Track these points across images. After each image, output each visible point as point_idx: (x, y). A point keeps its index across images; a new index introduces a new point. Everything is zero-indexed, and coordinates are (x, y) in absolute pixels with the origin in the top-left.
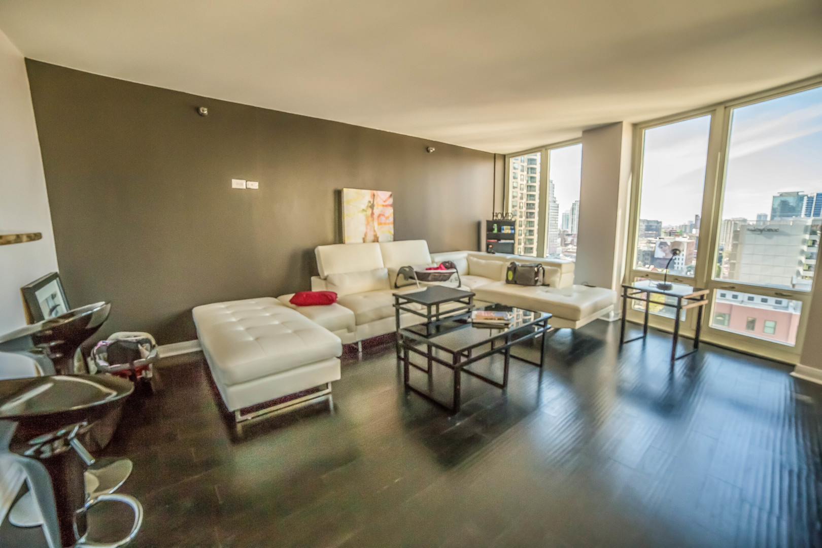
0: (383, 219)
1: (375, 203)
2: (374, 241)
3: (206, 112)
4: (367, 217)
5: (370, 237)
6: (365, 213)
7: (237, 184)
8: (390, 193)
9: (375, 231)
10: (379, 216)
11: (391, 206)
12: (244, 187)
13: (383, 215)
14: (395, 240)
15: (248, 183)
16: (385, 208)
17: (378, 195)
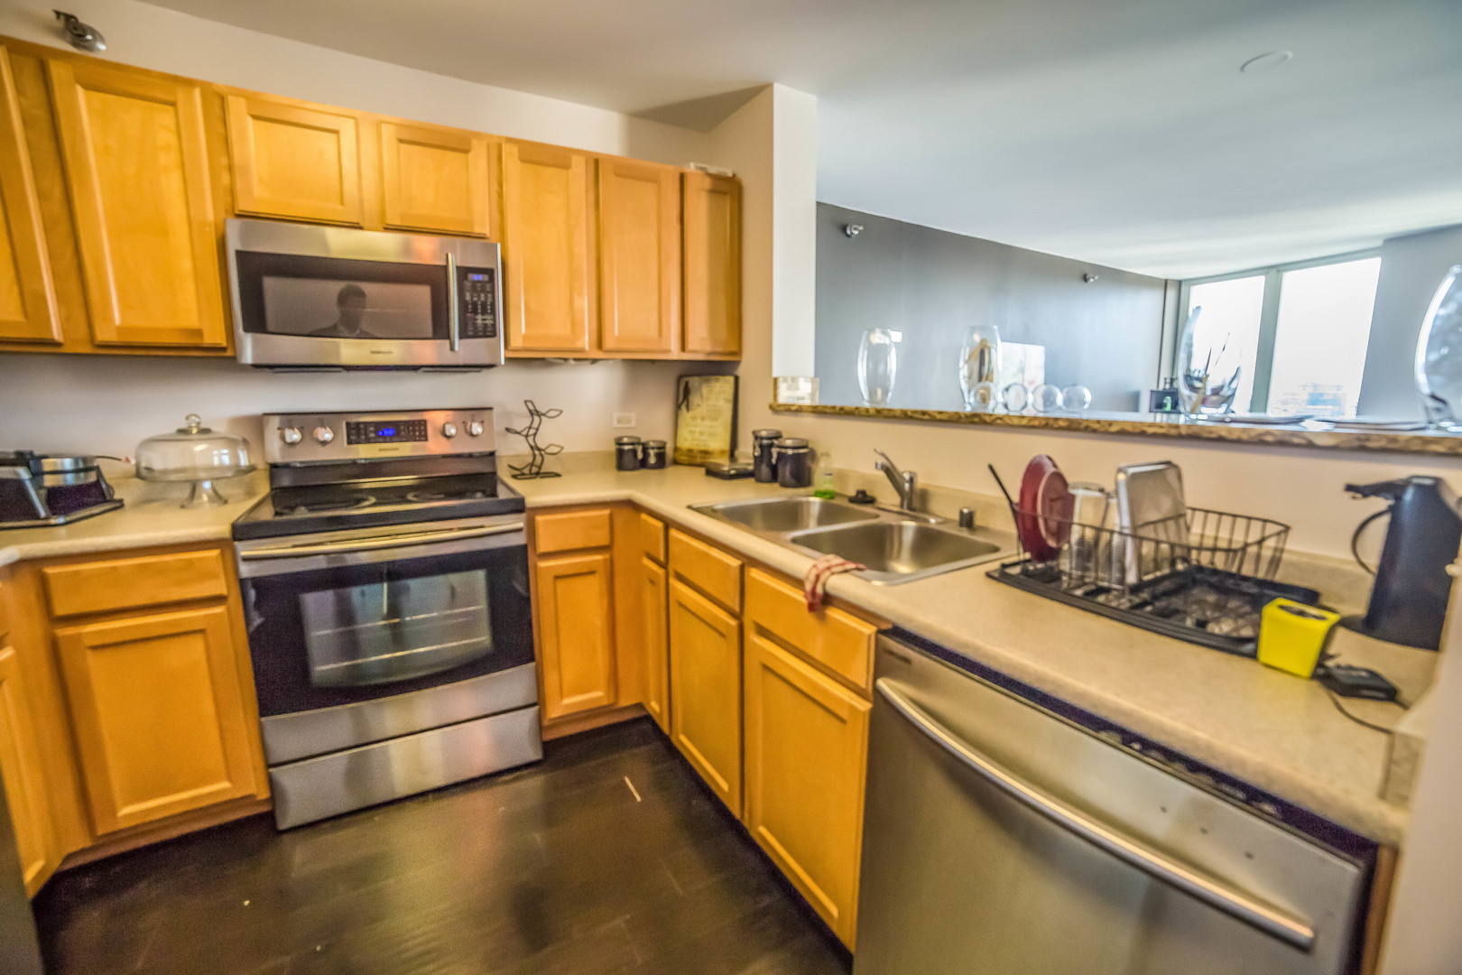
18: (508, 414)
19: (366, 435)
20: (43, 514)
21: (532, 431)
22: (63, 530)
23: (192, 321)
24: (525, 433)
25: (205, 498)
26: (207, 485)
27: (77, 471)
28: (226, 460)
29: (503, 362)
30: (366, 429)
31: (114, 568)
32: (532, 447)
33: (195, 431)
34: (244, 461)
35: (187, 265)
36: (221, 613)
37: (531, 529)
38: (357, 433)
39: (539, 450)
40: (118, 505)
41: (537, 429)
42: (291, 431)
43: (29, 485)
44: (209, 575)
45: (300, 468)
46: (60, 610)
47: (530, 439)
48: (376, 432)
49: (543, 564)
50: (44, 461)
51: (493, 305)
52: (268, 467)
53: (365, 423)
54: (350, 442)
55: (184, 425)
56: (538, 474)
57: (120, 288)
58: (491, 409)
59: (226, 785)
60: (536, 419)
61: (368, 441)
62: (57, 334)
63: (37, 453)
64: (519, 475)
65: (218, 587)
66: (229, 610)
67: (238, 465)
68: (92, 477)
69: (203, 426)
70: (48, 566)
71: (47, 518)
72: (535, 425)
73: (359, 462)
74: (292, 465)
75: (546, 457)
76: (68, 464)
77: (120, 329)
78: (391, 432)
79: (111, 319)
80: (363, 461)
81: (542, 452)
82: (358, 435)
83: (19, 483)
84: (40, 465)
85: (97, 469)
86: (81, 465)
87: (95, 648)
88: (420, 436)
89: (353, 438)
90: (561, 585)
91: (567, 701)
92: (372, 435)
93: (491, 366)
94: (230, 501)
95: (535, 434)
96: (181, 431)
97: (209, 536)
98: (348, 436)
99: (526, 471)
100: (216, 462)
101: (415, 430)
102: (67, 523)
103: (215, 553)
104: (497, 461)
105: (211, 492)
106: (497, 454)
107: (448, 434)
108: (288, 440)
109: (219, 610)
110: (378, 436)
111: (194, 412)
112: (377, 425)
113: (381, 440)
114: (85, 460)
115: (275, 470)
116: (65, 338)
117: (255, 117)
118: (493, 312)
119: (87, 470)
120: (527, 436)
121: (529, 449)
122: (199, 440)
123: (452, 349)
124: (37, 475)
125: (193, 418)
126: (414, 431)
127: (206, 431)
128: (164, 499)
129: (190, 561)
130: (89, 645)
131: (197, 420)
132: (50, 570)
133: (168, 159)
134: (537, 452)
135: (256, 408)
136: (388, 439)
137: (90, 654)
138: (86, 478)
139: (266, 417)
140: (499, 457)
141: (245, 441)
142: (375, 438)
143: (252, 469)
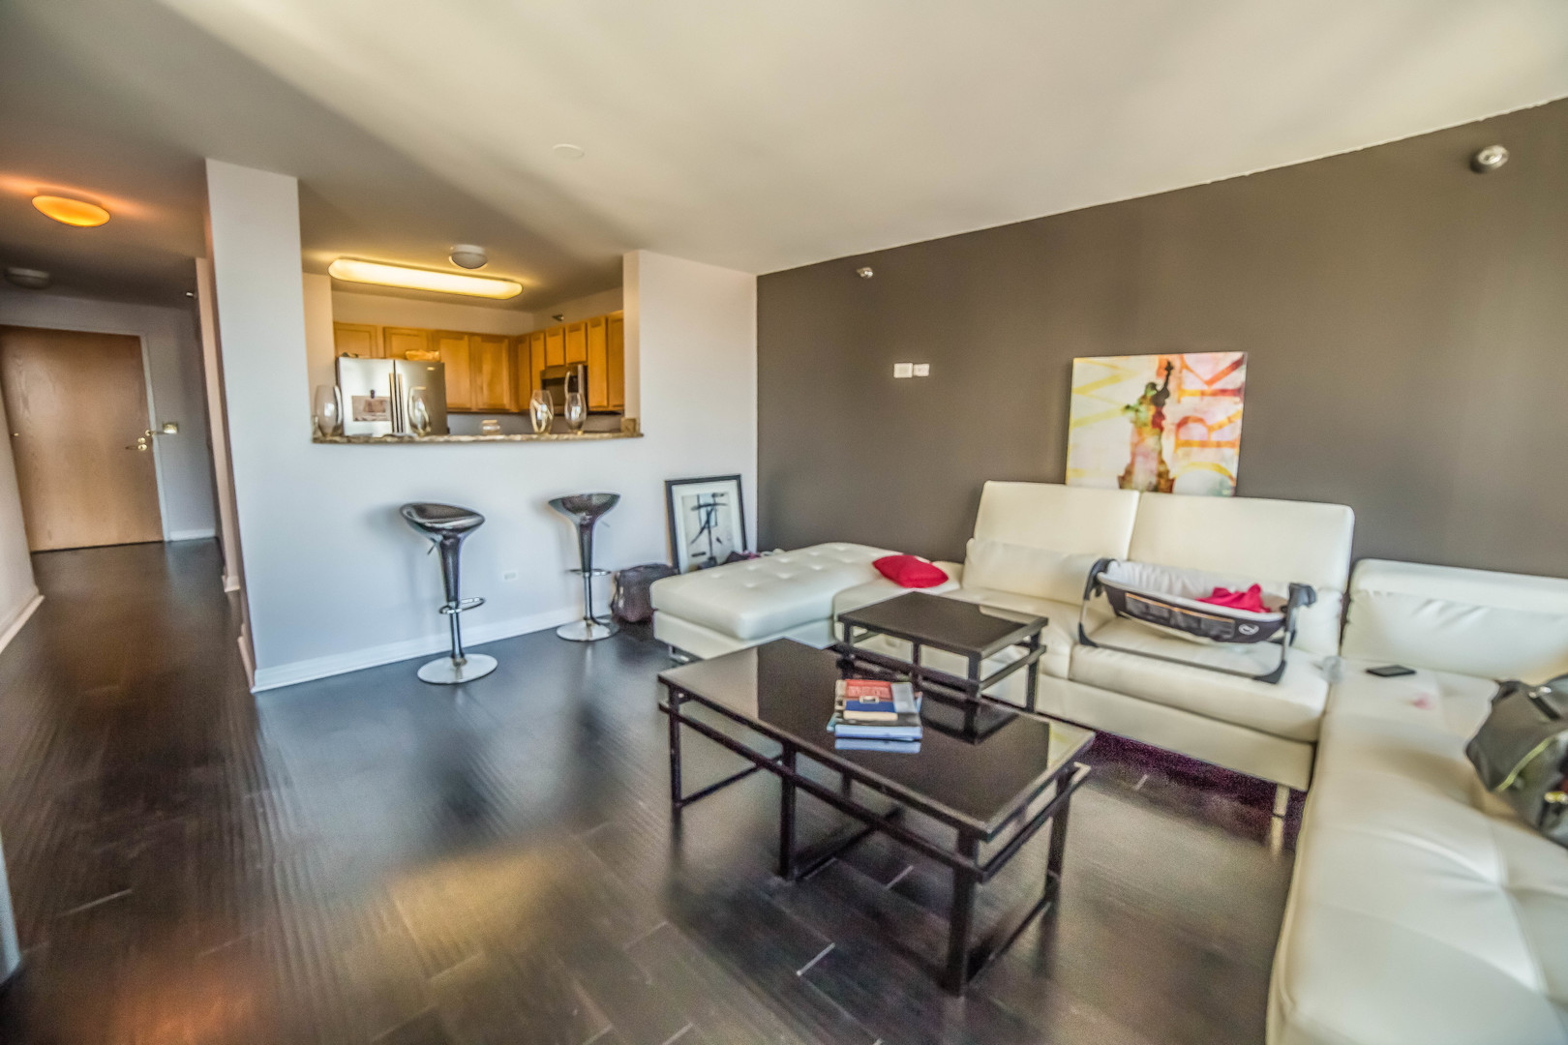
0: (1196, 431)
1: (1171, 387)
2: (1156, 489)
3: (870, 274)
4: (1139, 426)
5: (1144, 475)
6: (1131, 414)
7: (903, 370)
8: (1236, 356)
9: (1162, 462)
10: (1183, 423)
11: (1236, 392)
12: (910, 375)
13: (1200, 420)
14: (1238, 492)
15: (917, 367)
16: (1207, 399)
17: (1185, 366)
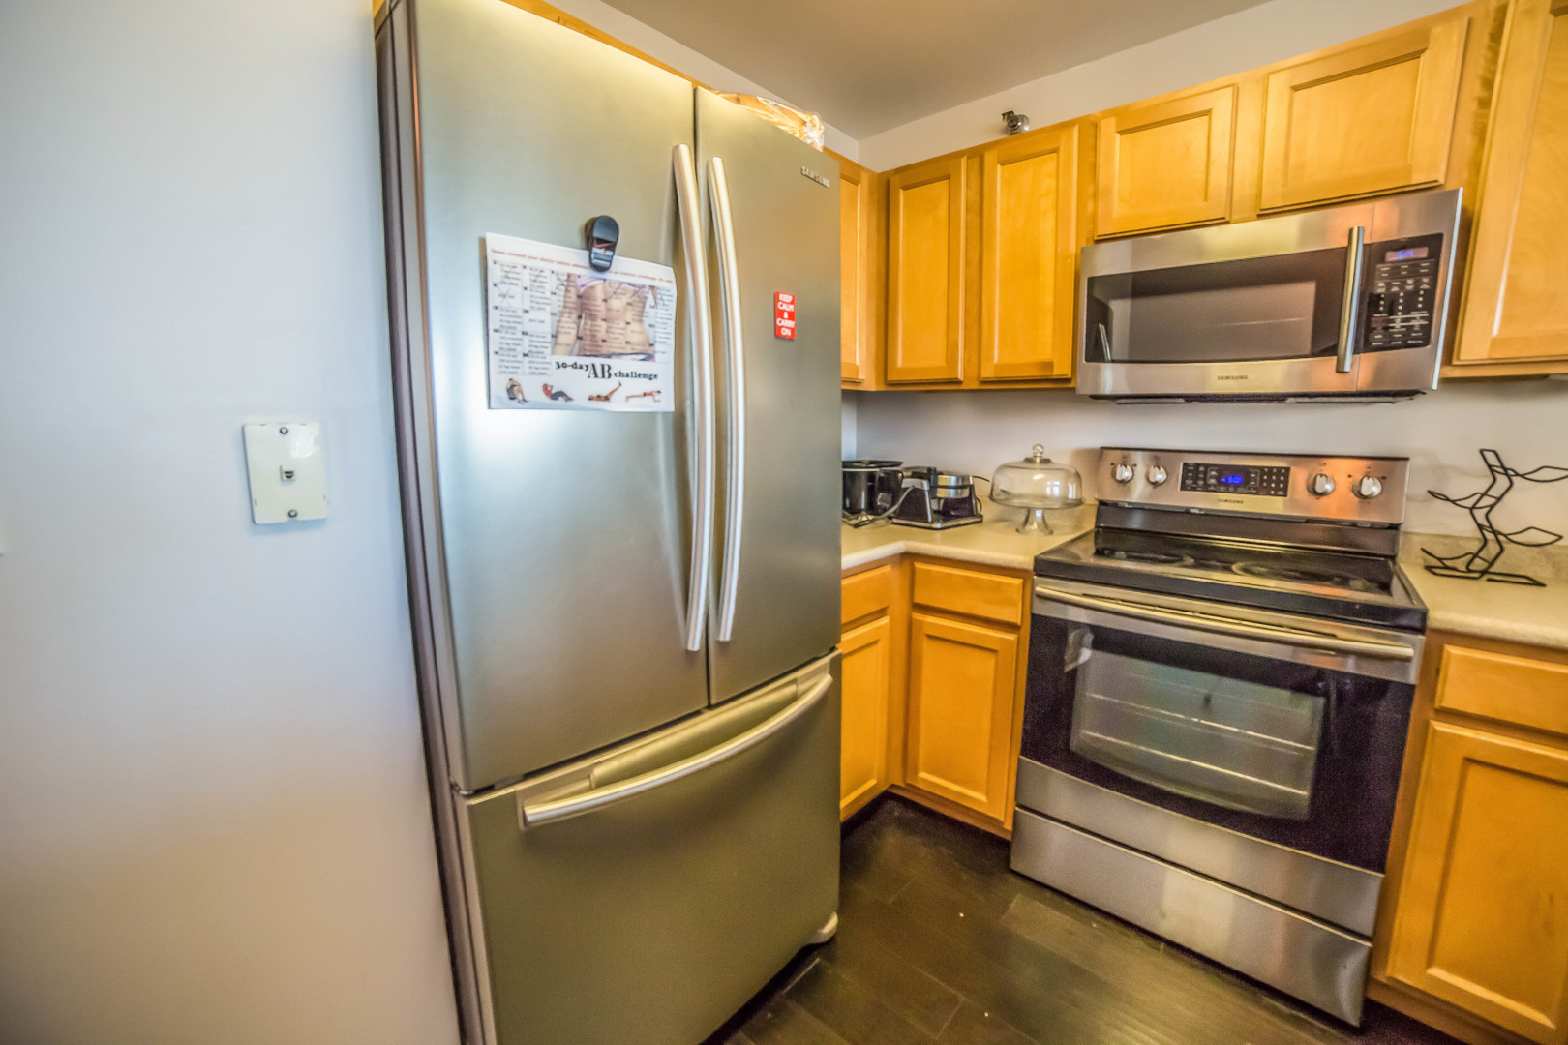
18: (1440, 470)
19: (1205, 479)
20: (930, 519)
21: (1487, 501)
22: (938, 534)
23: (1045, 354)
24: (1470, 503)
25: (1035, 526)
26: (1039, 514)
27: (956, 487)
28: (1057, 492)
29: (1435, 386)
30: (1205, 473)
31: (950, 575)
32: (1480, 527)
33: (1038, 460)
34: (1072, 494)
35: (1049, 300)
36: (1011, 640)
37: (1432, 665)
38: (1195, 476)
39: (1495, 532)
40: (978, 519)
41: (1499, 499)
42: (1123, 468)
43: (927, 493)
44: (1008, 602)
45: (1127, 508)
46: (918, 599)
47: (1480, 514)
48: (1218, 478)
49: (1441, 727)
50: (940, 476)
51: (1430, 295)
52: (1097, 503)
53: (1207, 466)
54: (1184, 487)
55: (1030, 455)
56: (1484, 572)
57: (1000, 330)
58: (1407, 459)
59: (983, 798)
60: (1502, 482)
61: (1206, 488)
62: (960, 377)
63: (938, 470)
64: (1438, 567)
65: (1013, 615)
66: (1019, 639)
67: (1066, 498)
68: (966, 493)
69: (1045, 456)
70: (918, 561)
71: (932, 523)
72: (1496, 492)
73: (1193, 511)
74: (1121, 504)
75: (1508, 546)
76: (953, 481)
77: (998, 367)
78: (1238, 480)
79: (992, 360)
80: (1197, 511)
81: (1501, 538)
82: (1196, 479)
83: (922, 491)
84: (936, 480)
85: (971, 488)
86: (960, 483)
87: (930, 637)
88: (1277, 489)
89: (1189, 482)
90: (1476, 775)
91: (1436, 972)
92: (1213, 481)
93: (1411, 394)
94: (1055, 533)
95: (1492, 507)
96: (1029, 460)
97: (1016, 565)
98: (1183, 482)
99: (1461, 564)
100: (1048, 491)
101: (1274, 481)
102: (942, 529)
103: (1018, 582)
104: (1401, 539)
105: (1040, 520)
106: (1402, 529)
107: (1319, 489)
108: (1118, 477)
109: (1012, 637)
110: (1219, 482)
111: (1039, 443)
112: (1221, 469)
113: (1222, 488)
114: (964, 478)
115: (1103, 507)
116: (964, 378)
117: (1122, 132)
118: (1429, 306)
119: (963, 487)
120: (1472, 509)
121: (1475, 527)
122: (1041, 469)
123: (1340, 371)
124: (934, 487)
125: (1038, 448)
126: (1270, 481)
127: (1046, 461)
128: (1011, 520)
129: (999, 584)
130: (928, 633)
131: (1041, 450)
132: (918, 566)
133: (1046, 205)
134: (1490, 536)
135: (1095, 442)
136: (1231, 489)
137: (926, 639)
138: (962, 493)
139: (1105, 451)
140: (1406, 533)
141: (1078, 475)
142: (1214, 485)
143: (1079, 502)
